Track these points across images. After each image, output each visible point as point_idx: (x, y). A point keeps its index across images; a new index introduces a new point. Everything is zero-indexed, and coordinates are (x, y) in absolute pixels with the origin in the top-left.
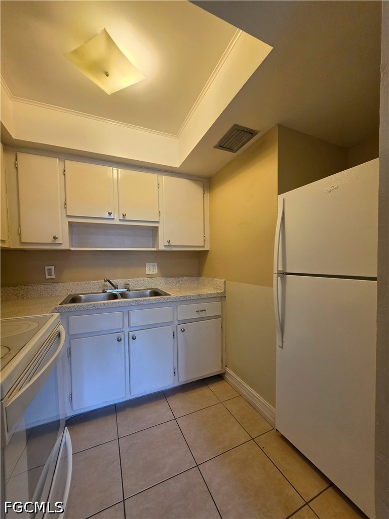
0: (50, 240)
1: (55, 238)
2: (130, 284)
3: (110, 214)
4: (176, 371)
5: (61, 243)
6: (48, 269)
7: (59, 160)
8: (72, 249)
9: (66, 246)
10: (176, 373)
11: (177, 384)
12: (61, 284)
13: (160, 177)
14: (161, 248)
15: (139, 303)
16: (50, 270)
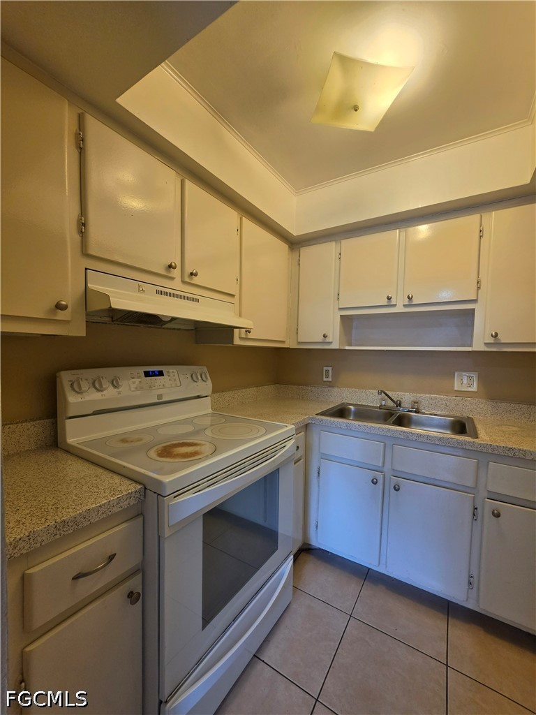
0: (320, 339)
1: (325, 336)
3: (389, 299)
4: (475, 581)
5: (331, 343)
6: (326, 371)
8: (347, 348)
9: (335, 346)
10: (475, 586)
11: (471, 605)
15: (410, 438)
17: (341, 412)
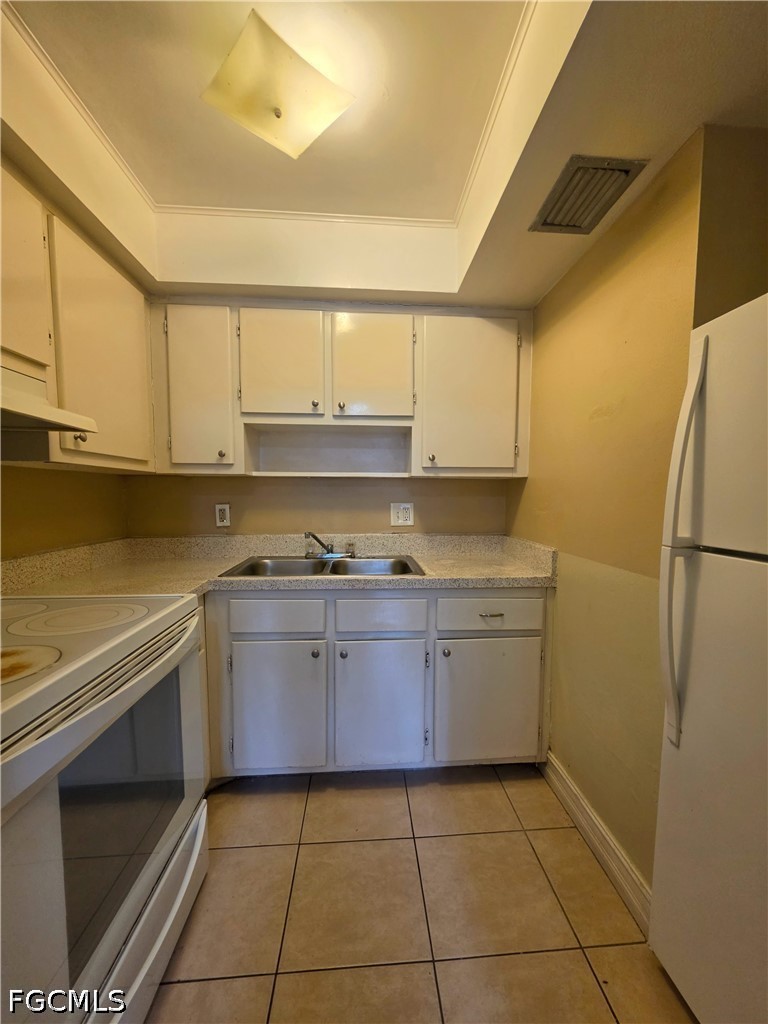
0: (213, 458)
1: (221, 455)
2: (358, 544)
3: (315, 405)
4: (430, 735)
5: (232, 465)
6: (220, 510)
7: (231, 311)
8: (255, 474)
9: (239, 470)
10: (430, 740)
11: (429, 764)
12: (239, 538)
13: (418, 319)
14: (417, 471)
15: (357, 587)
16: (222, 511)
17: (253, 568)
